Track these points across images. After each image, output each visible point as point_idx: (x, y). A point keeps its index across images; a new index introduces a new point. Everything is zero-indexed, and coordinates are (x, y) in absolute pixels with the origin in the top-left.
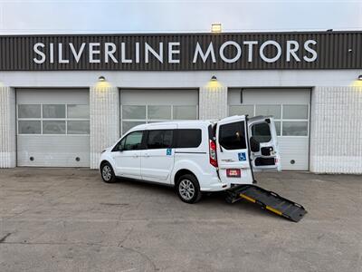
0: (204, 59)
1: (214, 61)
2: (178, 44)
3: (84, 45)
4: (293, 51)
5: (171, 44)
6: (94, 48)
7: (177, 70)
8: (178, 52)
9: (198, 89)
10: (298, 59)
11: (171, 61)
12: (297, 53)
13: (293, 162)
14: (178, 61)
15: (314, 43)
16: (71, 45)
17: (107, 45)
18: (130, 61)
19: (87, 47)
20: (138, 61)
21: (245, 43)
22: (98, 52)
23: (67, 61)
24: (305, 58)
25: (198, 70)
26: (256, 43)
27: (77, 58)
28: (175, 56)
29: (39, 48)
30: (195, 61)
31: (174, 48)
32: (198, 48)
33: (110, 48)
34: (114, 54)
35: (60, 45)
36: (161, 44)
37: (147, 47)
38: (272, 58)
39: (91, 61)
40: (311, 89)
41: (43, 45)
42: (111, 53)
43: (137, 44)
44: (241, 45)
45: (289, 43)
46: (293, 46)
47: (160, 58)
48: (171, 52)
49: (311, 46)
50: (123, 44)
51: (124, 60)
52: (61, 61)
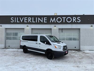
0: (53, 21)
1: (55, 22)
2: (46, 18)
3: (23, 18)
4: (75, 20)
5: (45, 18)
6: (26, 19)
7: (46, 24)
8: (46, 20)
9: (51, 29)
10: (76, 22)
11: (45, 22)
12: (76, 20)
13: (75, 47)
14: (46, 22)
15: (80, 18)
16: (20, 18)
17: (29, 18)
18: (35, 22)
19: (24, 18)
20: (36, 22)
21: (63, 18)
22: (27, 20)
23: (19, 22)
24: (78, 21)
25: (51, 24)
26: (65, 18)
27: (22, 21)
28: (45, 21)
29: (12, 19)
30: (50, 22)
31: (45, 19)
32: (51, 19)
33: (30, 19)
34: (31, 20)
35: (17, 18)
36: (42, 18)
37: (39, 19)
38: (69, 21)
39: (25, 22)
40: (79, 29)
41: (13, 18)
42: (30, 20)
43: (36, 18)
44: (62, 18)
45: (73, 18)
46: (75, 19)
47: (42, 21)
48: (45, 20)
49: (79, 18)
50: (33, 18)
51: (33, 22)
52: (17, 22)
